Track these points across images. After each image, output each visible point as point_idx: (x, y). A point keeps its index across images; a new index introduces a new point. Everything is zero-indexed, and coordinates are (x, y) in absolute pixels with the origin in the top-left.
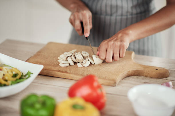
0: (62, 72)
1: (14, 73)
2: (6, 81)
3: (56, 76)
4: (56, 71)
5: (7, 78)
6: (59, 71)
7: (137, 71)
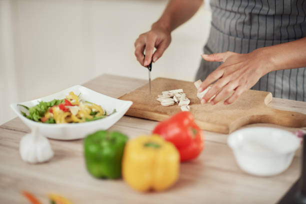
0: (160, 113)
1: (94, 110)
2: (80, 118)
3: (152, 119)
4: (152, 111)
5: (82, 115)
6: (157, 112)
7: (264, 116)
